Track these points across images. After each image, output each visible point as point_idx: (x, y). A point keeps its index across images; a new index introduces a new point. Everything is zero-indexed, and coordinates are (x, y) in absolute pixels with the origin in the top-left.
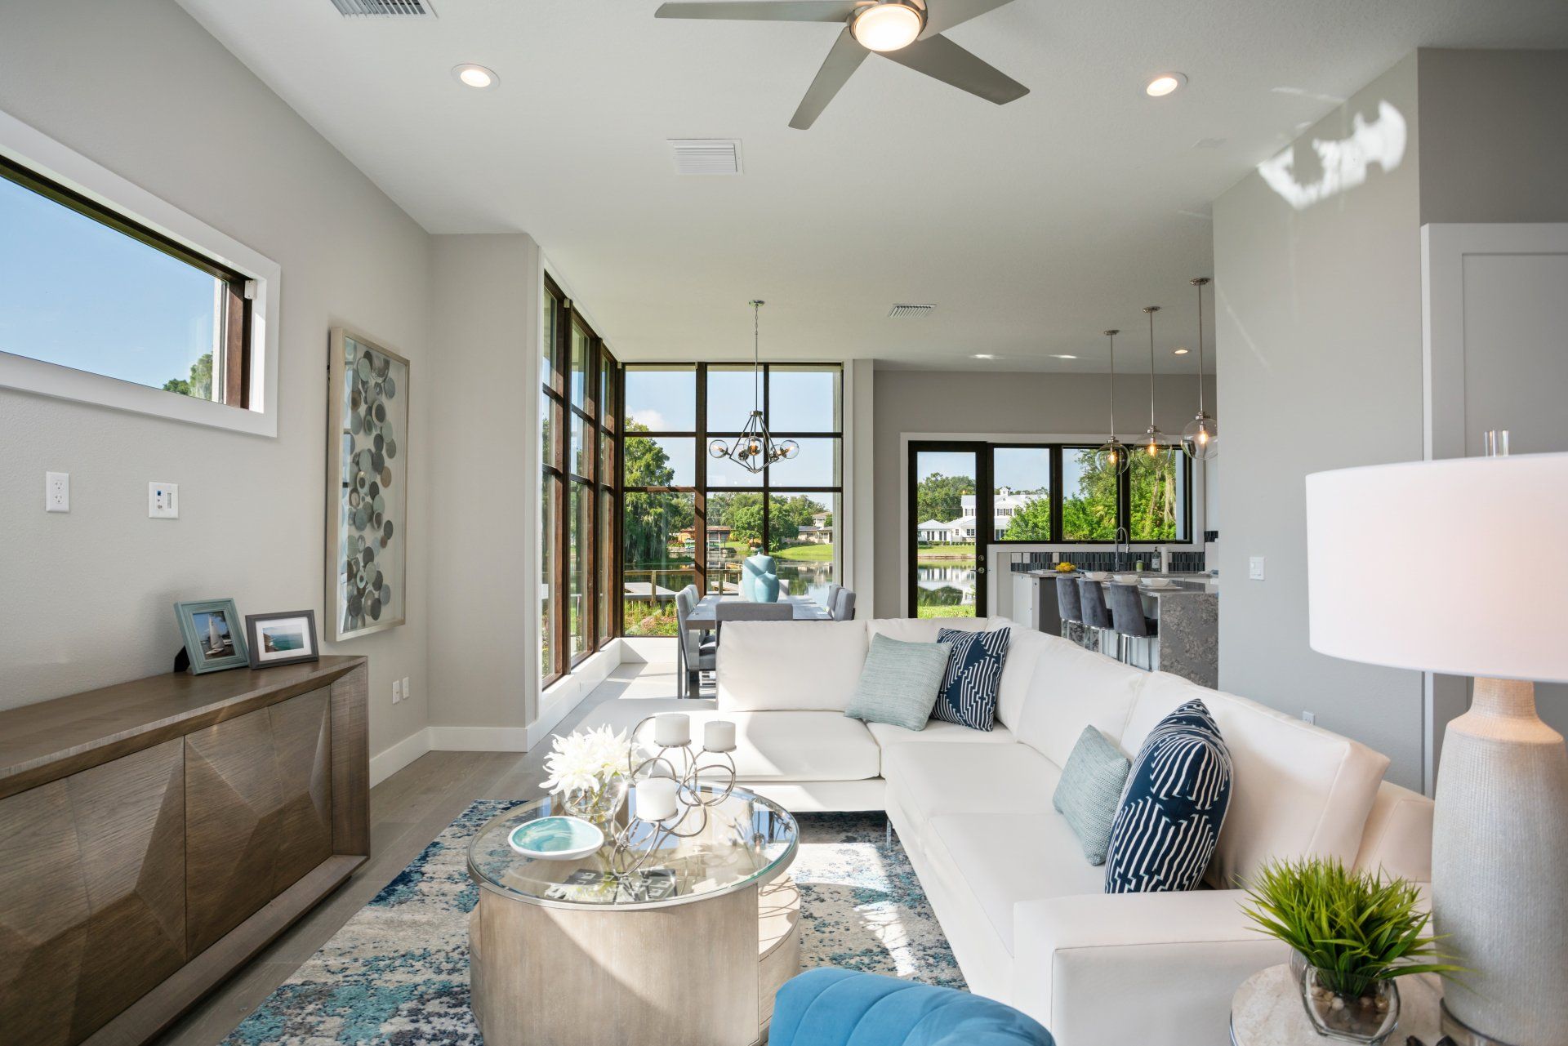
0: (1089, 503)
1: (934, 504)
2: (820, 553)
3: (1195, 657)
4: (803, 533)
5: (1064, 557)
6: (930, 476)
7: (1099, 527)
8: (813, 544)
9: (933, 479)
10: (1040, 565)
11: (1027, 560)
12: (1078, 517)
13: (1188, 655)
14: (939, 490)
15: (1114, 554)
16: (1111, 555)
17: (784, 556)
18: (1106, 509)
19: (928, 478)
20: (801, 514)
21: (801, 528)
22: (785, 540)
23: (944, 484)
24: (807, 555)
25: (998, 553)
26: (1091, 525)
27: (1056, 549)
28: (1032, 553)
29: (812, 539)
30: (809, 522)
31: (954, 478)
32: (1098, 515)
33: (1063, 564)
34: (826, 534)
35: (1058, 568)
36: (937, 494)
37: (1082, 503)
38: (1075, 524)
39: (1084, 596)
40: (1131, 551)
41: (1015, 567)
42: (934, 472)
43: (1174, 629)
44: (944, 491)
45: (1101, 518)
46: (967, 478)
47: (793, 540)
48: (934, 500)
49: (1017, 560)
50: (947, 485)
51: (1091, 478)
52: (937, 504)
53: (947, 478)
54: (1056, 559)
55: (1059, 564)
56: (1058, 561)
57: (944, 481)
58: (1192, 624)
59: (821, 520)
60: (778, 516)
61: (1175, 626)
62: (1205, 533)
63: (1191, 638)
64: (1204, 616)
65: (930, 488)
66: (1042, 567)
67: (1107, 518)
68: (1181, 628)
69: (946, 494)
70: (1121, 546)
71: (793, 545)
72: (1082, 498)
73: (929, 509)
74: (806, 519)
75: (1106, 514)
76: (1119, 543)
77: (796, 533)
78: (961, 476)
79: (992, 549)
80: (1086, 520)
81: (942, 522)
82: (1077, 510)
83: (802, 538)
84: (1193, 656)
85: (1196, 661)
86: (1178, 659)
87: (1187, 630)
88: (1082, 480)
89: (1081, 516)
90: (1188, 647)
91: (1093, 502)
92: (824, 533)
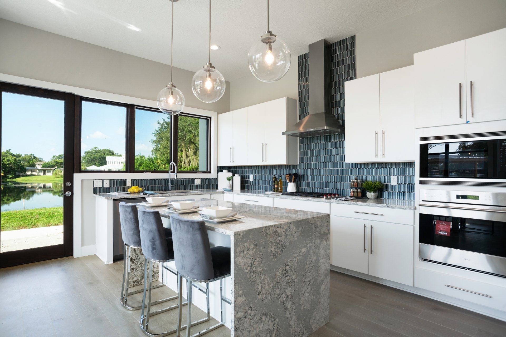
0: (155, 159)
1: (95, 160)
2: (38, 179)
3: (266, 298)
4: (29, 170)
5: (134, 182)
6: (93, 148)
7: (159, 168)
8: (34, 175)
9: (95, 149)
10: (117, 189)
11: (107, 185)
12: (151, 164)
13: (260, 297)
14: (97, 154)
15: (167, 180)
16: (166, 180)
17: (17, 181)
18: (161, 161)
19: (92, 149)
20: (28, 162)
21: (27, 168)
22: (17, 173)
23: (99, 152)
24: (30, 180)
25: (82, 180)
26: (156, 167)
27: (129, 177)
28: (110, 180)
29: (34, 173)
30: (33, 165)
31: (103, 149)
32: (158, 164)
33: (133, 187)
34: (42, 171)
35: (130, 190)
36: (96, 155)
37: (152, 159)
38: (149, 167)
39: (142, 227)
40: (178, 178)
41: (96, 191)
42: (95, 147)
43: (247, 271)
44: (99, 154)
45: (160, 165)
46: (109, 150)
47: (23, 174)
48: (95, 158)
49: (98, 185)
50: (101, 152)
51: (156, 150)
52: (96, 160)
53: (101, 149)
54: (129, 183)
55: (131, 187)
56: (130, 185)
57: (99, 150)
58: (263, 261)
59: (40, 165)
60: (14, 163)
61: (249, 268)
62: (217, 167)
63: (263, 277)
64: (273, 249)
65: (93, 153)
66: (118, 190)
67: (161, 165)
68: (254, 269)
69: (100, 156)
70: (172, 175)
71: (23, 176)
72: (152, 157)
73: (93, 162)
74: (31, 164)
75: (161, 163)
76: (172, 172)
77: (25, 171)
78: (107, 149)
79: (77, 177)
80: (154, 165)
81: (98, 167)
82: (150, 162)
83: (29, 173)
84: (264, 296)
85: (267, 301)
86: (251, 305)
87: (259, 270)
88: (152, 151)
89: (152, 164)
90: (260, 288)
91: (156, 159)
92: (40, 171)
